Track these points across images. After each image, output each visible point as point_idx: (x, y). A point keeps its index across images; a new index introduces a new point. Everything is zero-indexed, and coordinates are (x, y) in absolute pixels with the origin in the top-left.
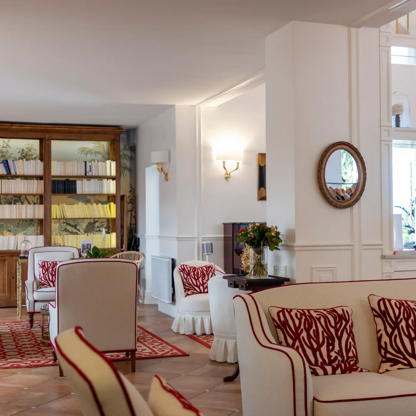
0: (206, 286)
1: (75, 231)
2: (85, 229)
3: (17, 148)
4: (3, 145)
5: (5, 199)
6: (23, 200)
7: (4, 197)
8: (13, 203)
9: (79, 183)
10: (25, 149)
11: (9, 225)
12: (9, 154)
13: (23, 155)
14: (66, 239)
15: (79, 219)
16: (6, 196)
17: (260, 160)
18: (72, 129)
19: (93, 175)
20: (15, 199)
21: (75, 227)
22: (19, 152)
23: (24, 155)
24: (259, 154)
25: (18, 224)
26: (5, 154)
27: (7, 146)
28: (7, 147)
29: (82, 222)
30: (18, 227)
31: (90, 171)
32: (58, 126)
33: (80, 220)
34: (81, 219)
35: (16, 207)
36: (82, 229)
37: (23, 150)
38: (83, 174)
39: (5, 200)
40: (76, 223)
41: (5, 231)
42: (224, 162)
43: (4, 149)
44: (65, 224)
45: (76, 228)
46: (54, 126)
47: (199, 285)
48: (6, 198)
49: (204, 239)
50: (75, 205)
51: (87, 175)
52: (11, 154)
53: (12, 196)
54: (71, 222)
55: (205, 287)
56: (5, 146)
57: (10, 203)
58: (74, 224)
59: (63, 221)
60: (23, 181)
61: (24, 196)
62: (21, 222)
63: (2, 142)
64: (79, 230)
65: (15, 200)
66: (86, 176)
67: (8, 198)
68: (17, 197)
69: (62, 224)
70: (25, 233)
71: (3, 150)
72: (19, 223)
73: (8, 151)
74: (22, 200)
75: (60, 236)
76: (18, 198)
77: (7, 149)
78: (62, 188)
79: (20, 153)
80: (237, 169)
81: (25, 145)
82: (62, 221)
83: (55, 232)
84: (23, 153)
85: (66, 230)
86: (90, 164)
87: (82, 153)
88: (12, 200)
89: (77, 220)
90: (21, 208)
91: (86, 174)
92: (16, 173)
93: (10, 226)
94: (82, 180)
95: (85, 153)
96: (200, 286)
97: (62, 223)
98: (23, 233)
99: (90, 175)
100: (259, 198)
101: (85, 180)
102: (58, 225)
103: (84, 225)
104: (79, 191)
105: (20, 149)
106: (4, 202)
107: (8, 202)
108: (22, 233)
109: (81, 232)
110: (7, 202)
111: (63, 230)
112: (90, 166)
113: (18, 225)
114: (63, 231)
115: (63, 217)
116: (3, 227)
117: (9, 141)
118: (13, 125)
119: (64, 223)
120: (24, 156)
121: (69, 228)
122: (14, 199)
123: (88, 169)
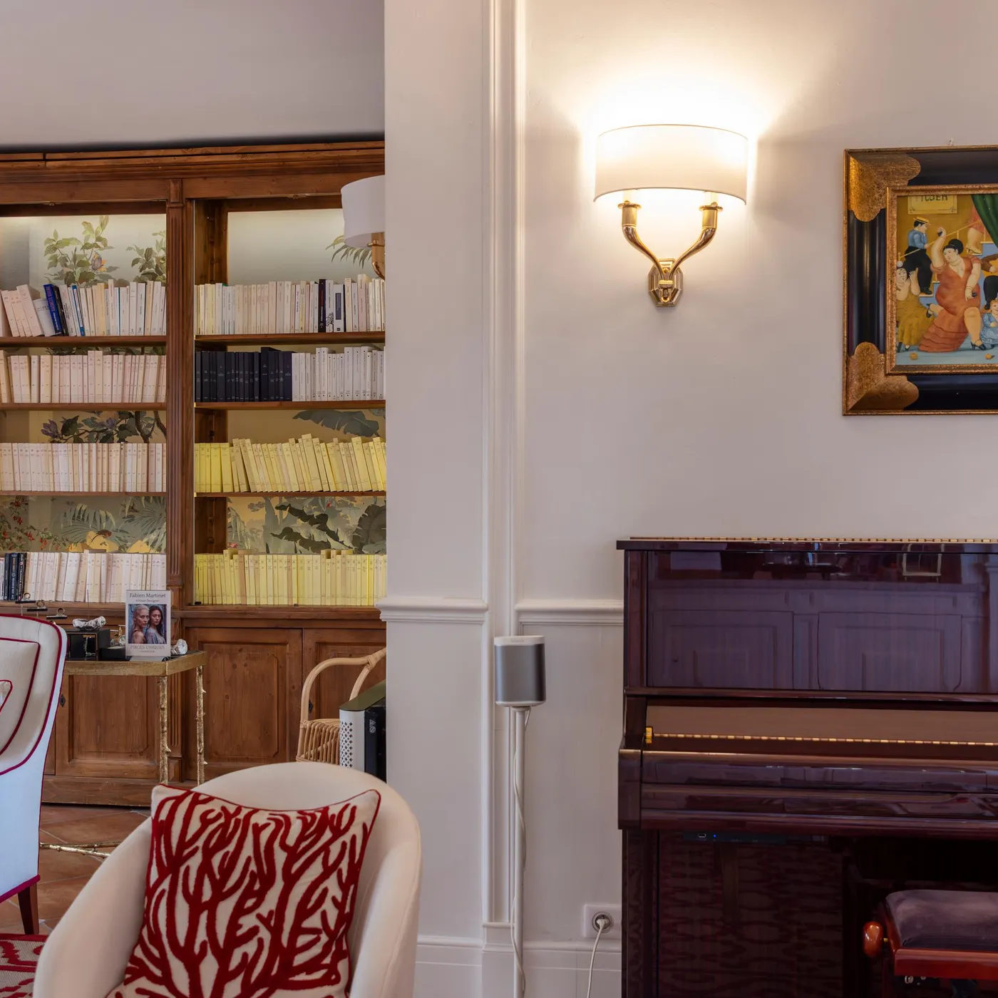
0: (245, 955)
1: (319, 536)
2: (357, 531)
3: (130, 249)
4: (87, 238)
5: (92, 422)
6: (149, 426)
7: (89, 416)
8: (116, 438)
9: (300, 361)
10: (154, 249)
11: (102, 513)
12: (103, 270)
13: (147, 270)
14: (252, 570)
15: (336, 493)
16: (93, 415)
17: (853, 186)
18: (249, 158)
19: (349, 329)
20: (123, 422)
21: (321, 522)
22: (135, 262)
23: (153, 270)
24: (850, 153)
25: (132, 509)
26: (90, 269)
27: (99, 243)
28: (98, 247)
29: (346, 505)
30: (131, 518)
31: (338, 317)
32: (199, 150)
33: (338, 498)
34: (342, 493)
35: (90, 451)
36: (347, 531)
37: (149, 252)
38: (313, 328)
39: (90, 429)
40: (324, 510)
41: (92, 534)
42: (627, 206)
43: (88, 252)
44: (285, 513)
45: (323, 528)
46: (188, 152)
47: (203, 945)
48: (93, 419)
49: (524, 619)
50: (285, 445)
51: (329, 329)
52: (111, 269)
53: (113, 414)
54: (307, 506)
55: (235, 961)
56: (92, 241)
57: (107, 439)
58: (316, 514)
59: (281, 500)
60: (109, 357)
61: (150, 414)
62: (141, 501)
63: (83, 228)
64: (334, 536)
65: (122, 428)
66: (322, 336)
67: (99, 419)
68: (130, 415)
69: (277, 512)
70: (155, 541)
71: (85, 255)
72: (136, 508)
73: (100, 259)
74: (143, 426)
75: (232, 558)
76: (133, 420)
77: (97, 253)
78: (241, 380)
79: (139, 265)
80: (706, 239)
81: (154, 234)
82: (275, 502)
83: (253, 539)
84: (148, 263)
85: (289, 534)
86: (339, 289)
87: (346, 253)
88: (113, 425)
89: (327, 499)
90: (105, 454)
91: (322, 329)
92: (82, 329)
93: (107, 517)
94: (313, 352)
95: (356, 255)
96: (203, 953)
97: (277, 508)
98: (148, 543)
99: (335, 331)
100: (852, 403)
101: (322, 351)
102: (261, 514)
103: (352, 517)
104: (300, 392)
105: (140, 252)
106: (87, 434)
107: (102, 435)
108: (145, 540)
109: (342, 543)
110: (98, 432)
111: (279, 532)
112: (338, 295)
113: (131, 513)
114: (280, 537)
115: (244, 489)
116: (83, 519)
117: (103, 225)
118: (48, 156)
119: (281, 508)
120: (152, 274)
121: (300, 526)
122: (118, 425)
123: (330, 309)
